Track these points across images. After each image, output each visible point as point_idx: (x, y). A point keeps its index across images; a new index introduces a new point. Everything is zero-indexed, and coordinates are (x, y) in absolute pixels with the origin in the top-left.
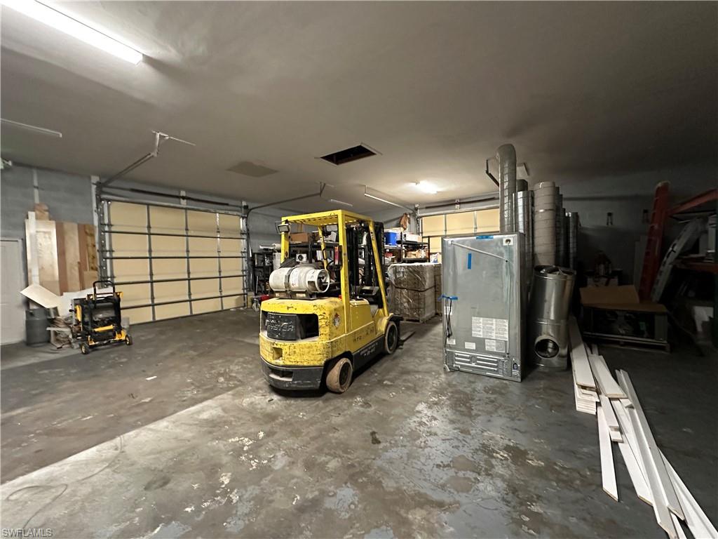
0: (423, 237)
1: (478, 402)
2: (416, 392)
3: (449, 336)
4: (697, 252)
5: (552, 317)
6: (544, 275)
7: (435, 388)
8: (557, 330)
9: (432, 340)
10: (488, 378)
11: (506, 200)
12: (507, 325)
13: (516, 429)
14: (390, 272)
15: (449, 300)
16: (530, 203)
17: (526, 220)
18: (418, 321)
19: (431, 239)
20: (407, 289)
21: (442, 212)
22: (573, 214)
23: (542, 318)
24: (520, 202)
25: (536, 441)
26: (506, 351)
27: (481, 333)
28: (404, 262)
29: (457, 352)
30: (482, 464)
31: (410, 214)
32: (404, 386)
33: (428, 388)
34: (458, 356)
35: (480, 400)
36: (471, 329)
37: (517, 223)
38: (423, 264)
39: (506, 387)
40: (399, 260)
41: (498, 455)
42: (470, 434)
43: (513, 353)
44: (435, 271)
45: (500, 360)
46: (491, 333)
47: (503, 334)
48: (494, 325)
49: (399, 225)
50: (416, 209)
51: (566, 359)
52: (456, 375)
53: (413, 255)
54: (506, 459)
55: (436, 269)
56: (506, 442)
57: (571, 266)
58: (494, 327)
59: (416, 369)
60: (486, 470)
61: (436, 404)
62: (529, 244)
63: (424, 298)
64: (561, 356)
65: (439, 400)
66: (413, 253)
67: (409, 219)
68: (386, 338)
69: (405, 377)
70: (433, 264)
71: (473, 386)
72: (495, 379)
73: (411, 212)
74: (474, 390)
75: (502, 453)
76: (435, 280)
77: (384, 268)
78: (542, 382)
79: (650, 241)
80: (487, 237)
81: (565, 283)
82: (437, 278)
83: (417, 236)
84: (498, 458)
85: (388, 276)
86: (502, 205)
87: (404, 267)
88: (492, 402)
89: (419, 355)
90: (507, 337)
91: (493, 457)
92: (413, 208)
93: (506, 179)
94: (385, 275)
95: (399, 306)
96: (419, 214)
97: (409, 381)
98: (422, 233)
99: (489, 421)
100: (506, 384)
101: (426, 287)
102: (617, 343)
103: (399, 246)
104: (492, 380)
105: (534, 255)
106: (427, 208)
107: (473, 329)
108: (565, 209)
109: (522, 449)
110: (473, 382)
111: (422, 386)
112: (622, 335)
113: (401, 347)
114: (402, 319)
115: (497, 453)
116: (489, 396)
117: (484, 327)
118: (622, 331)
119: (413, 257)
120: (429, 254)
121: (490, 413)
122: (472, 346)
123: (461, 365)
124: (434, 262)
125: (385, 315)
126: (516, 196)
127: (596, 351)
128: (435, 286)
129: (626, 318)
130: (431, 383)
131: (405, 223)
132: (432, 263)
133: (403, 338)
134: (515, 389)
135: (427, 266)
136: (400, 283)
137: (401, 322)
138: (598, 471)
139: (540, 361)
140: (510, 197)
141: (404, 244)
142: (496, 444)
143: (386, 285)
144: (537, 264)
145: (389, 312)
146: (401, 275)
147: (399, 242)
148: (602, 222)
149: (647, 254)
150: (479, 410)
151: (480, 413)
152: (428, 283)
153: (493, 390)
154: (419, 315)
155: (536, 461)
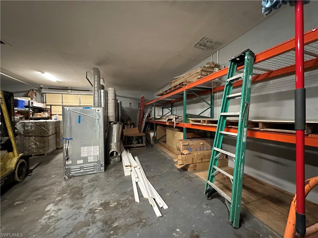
0: (46, 105)
1: (86, 189)
2: (45, 199)
3: (67, 159)
4: (150, 117)
5: (115, 142)
6: (112, 125)
7: (59, 191)
8: (117, 146)
9: (55, 164)
10: (89, 175)
11: (96, 92)
12: (98, 148)
13: (104, 194)
14: (18, 126)
15: (67, 140)
16: (106, 95)
17: (105, 102)
18: (44, 155)
19: (52, 106)
20: (35, 136)
21: (60, 92)
22: (120, 102)
23: (112, 142)
24: (102, 94)
25: (113, 195)
26: (98, 160)
27: (86, 154)
28: (31, 119)
29: (72, 167)
30: (90, 220)
31: (36, 90)
32: (34, 200)
33: (54, 193)
34: (73, 169)
35: (86, 188)
36: (80, 153)
37: (101, 103)
38: (47, 121)
39: (98, 176)
40: (27, 118)
41: (98, 211)
42: (83, 208)
43: (101, 160)
44: (56, 125)
45: (95, 165)
46: (91, 153)
47: (97, 152)
48: (92, 149)
49: (26, 96)
50: (41, 88)
51: (120, 157)
52: (72, 179)
53: (38, 115)
54: (101, 210)
55: (57, 123)
56: (101, 202)
57: (120, 121)
58: (92, 150)
59: (44, 185)
60: (92, 221)
61: (60, 200)
62: (106, 113)
63: (49, 141)
64: (119, 157)
65: (63, 197)
66: (38, 114)
67: (35, 93)
68: (16, 171)
69: (35, 193)
70: (55, 121)
71: (82, 181)
72: (93, 175)
73: (37, 89)
74: (83, 184)
75: (99, 209)
76: (56, 130)
77: (13, 124)
78: (112, 169)
79: (140, 113)
80: (88, 108)
81: (119, 128)
82: (58, 128)
83: (42, 104)
84: (98, 212)
85: (16, 129)
86: (94, 94)
87: (32, 122)
88: (92, 186)
89: (46, 175)
90: (98, 153)
91: (95, 213)
92: (39, 87)
93: (96, 83)
94: (14, 128)
95: (28, 148)
96: (43, 91)
97: (38, 194)
98: (46, 102)
99: (92, 196)
100: (98, 175)
101: (50, 134)
102: (134, 147)
103: (27, 109)
104: (91, 175)
105: (108, 117)
106: (49, 88)
107: (81, 153)
108: (117, 100)
109: (107, 201)
110: (82, 180)
111: (49, 194)
112: (135, 144)
113: (30, 174)
114: (31, 156)
115: (97, 210)
116: (91, 183)
117: (87, 151)
118: (135, 143)
119: (39, 116)
120: (51, 115)
121: (92, 192)
122: (81, 161)
123: (75, 173)
124: (55, 119)
125: (14, 156)
126: (100, 91)
127: (128, 152)
128: (56, 133)
129: (136, 138)
130: (56, 189)
131: (32, 95)
132: (53, 120)
133: (31, 168)
134: (102, 176)
135: (51, 122)
136: (28, 133)
137: (30, 158)
138: (133, 196)
139: (111, 160)
140: (98, 91)
141: (31, 108)
142: (96, 206)
143: (15, 135)
144: (109, 121)
145: (19, 153)
146: (30, 128)
147: (26, 107)
148: (128, 106)
149: (140, 117)
150: (86, 193)
151: (87, 194)
152: (51, 131)
153: (92, 180)
154: (44, 151)
155: (113, 204)
